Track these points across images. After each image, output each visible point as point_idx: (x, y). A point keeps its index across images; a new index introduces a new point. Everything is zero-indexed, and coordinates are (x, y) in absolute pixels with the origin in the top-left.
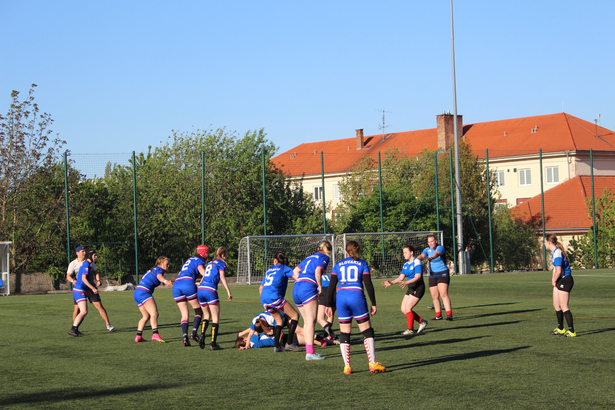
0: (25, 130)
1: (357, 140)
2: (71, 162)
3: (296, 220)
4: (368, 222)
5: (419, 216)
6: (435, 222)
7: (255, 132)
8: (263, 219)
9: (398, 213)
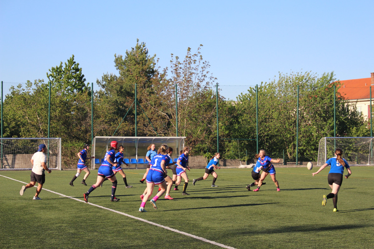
0: (193, 71)
1: (372, 79)
2: (219, 90)
3: (353, 128)
7: (328, 74)
8: (334, 127)
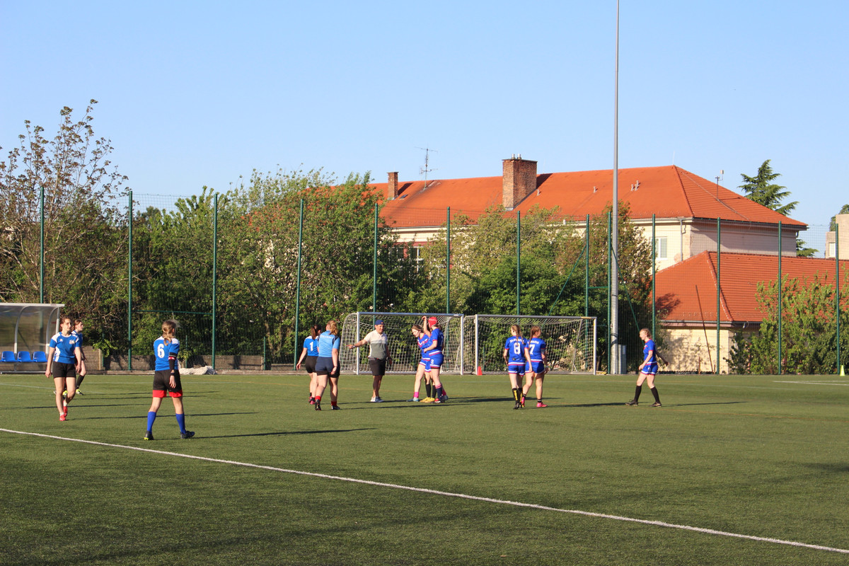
1: (389, 187)
3: (408, 294)
4: (496, 300)
5: (564, 296)
6: (582, 305)
7: (358, 175)
8: (372, 290)
9: (538, 291)
